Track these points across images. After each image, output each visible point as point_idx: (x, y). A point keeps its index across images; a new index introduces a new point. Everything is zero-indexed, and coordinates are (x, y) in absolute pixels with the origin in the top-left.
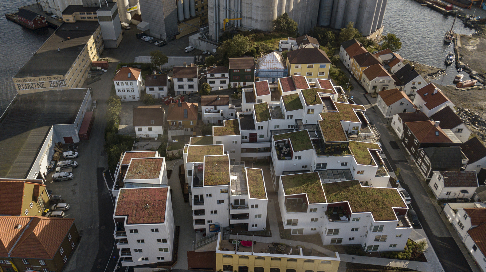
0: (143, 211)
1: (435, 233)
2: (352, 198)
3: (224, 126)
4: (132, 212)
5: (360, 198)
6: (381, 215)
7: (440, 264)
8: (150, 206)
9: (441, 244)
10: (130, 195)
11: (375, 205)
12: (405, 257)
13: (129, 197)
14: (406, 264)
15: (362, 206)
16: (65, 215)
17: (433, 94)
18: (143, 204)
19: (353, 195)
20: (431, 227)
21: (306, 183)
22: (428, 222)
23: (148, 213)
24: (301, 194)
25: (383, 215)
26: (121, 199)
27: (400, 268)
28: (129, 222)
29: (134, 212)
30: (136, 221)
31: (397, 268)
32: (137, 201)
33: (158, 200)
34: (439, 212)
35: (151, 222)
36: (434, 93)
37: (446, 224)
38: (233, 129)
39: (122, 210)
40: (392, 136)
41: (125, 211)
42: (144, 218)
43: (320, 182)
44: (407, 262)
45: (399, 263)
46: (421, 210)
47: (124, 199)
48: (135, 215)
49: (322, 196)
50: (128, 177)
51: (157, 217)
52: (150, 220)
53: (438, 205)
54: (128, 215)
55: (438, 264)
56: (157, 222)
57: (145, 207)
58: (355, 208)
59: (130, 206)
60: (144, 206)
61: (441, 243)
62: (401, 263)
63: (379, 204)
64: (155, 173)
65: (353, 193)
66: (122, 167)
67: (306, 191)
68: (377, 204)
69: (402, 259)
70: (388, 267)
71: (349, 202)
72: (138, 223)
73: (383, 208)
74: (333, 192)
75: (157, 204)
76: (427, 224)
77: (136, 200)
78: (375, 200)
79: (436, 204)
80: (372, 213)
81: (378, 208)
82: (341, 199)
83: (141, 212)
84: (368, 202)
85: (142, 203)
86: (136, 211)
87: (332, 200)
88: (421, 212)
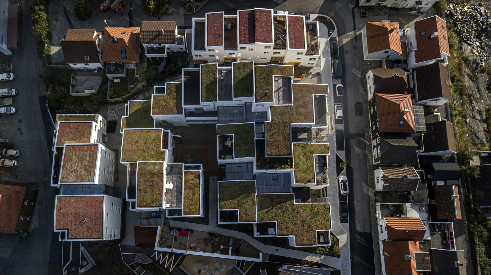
0: (82, 225)
1: (359, 228)
2: (281, 217)
3: (165, 94)
4: (72, 226)
5: (289, 218)
6: (304, 239)
7: (350, 260)
8: (88, 220)
9: (359, 241)
10: (67, 205)
11: (301, 227)
12: (322, 252)
13: (67, 208)
14: (320, 259)
15: (288, 227)
16: (18, 163)
17: (430, 37)
18: (81, 217)
19: (283, 214)
20: (357, 220)
21: (241, 195)
22: (356, 216)
23: (86, 227)
24: (234, 209)
25: (306, 239)
26: (58, 211)
27: (314, 262)
28: (70, 236)
29: (74, 226)
30: (76, 236)
31: (312, 262)
32: (74, 214)
33: (95, 213)
34: (371, 204)
35: (90, 237)
36: (432, 37)
37: (372, 218)
38: (175, 101)
39: (62, 224)
40: (362, 93)
41: (65, 224)
42: (83, 232)
43: (255, 195)
44: (322, 257)
45: (315, 257)
46: (355, 201)
47: (61, 211)
48: (74, 230)
49: (253, 214)
50: (62, 178)
51: (95, 232)
52: (89, 235)
53: (374, 196)
54: (68, 229)
55: (348, 260)
56: (96, 237)
57: (83, 221)
58: (281, 230)
59: (69, 219)
60: (82, 219)
61: (359, 239)
62: (316, 257)
63: (306, 226)
64: (90, 172)
65: (284, 212)
66: (57, 148)
67: (239, 206)
68: (303, 226)
69: (320, 254)
70: (305, 260)
71: (277, 223)
72: (79, 237)
73: (307, 231)
74: (265, 208)
75: (94, 218)
76: (354, 217)
77: (73, 212)
78: (302, 221)
79: (372, 195)
80: (295, 237)
81: (303, 231)
82: (271, 218)
83: (79, 226)
84: (295, 224)
85: (80, 215)
86: (75, 225)
87: (262, 219)
88: (354, 204)
